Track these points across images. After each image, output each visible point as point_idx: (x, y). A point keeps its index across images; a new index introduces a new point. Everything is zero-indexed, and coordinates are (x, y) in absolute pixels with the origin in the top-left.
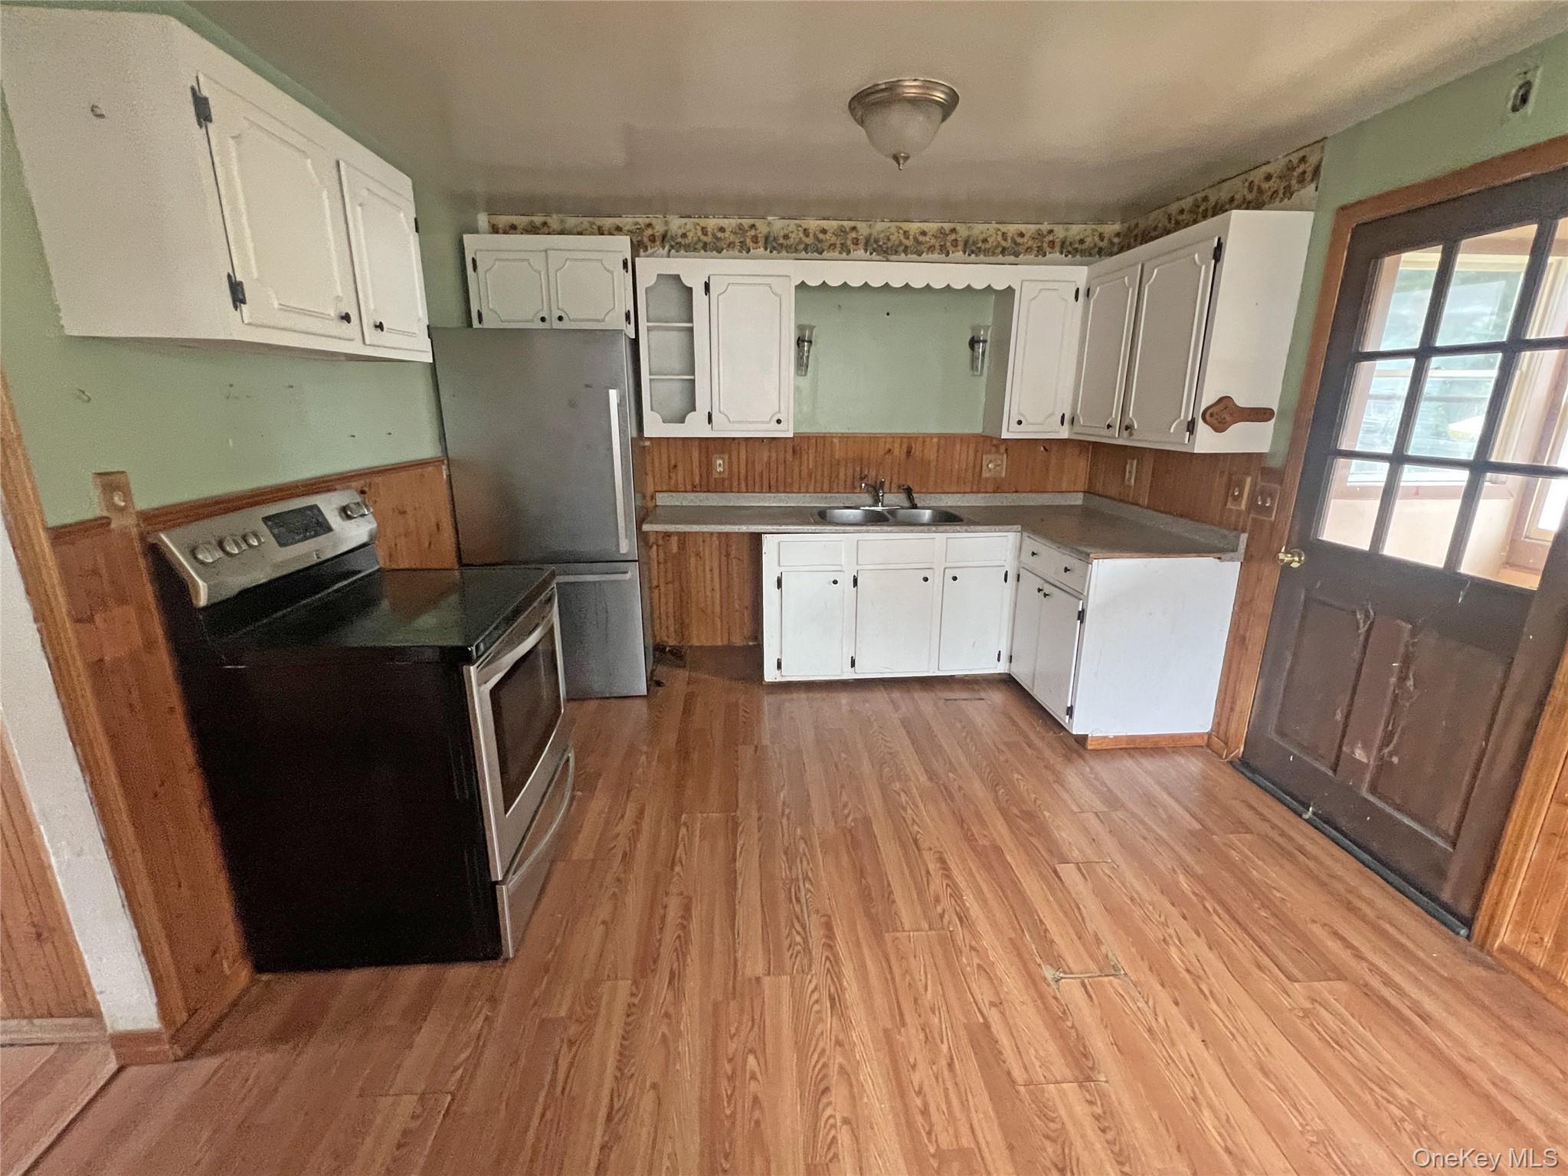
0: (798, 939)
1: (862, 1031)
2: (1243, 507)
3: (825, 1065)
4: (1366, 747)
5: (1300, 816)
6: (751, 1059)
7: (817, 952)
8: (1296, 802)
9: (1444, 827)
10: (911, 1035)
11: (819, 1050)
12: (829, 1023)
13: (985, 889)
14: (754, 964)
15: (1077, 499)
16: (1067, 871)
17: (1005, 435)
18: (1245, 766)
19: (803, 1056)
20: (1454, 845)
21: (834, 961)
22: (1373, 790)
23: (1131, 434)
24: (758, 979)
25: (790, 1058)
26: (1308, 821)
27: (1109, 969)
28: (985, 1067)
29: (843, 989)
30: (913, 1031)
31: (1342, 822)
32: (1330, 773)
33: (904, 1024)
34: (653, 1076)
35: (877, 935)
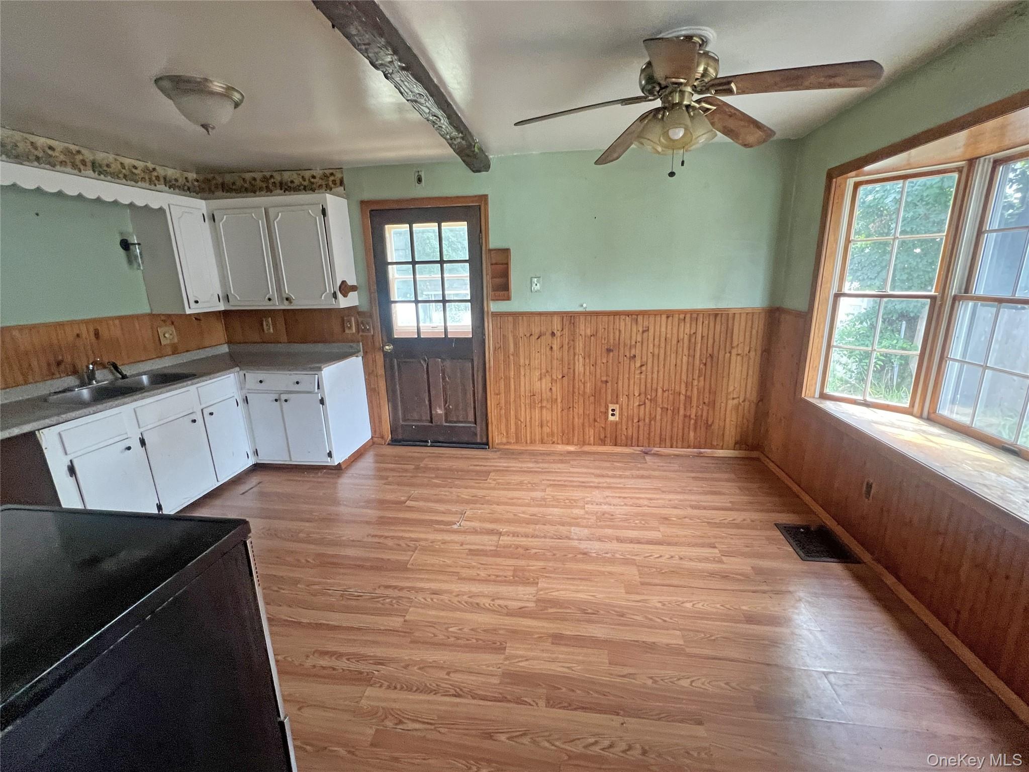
0: (388, 600)
1: (455, 587)
2: (354, 331)
3: (466, 602)
4: (440, 407)
5: (427, 446)
6: (451, 629)
7: (401, 594)
8: (423, 443)
9: (470, 420)
10: (465, 572)
11: (458, 603)
12: (445, 597)
13: (402, 528)
14: (396, 622)
15: (225, 349)
16: (409, 503)
17: (188, 312)
18: (395, 442)
19: (458, 609)
20: (476, 424)
21: (410, 589)
22: (446, 422)
23: (291, 302)
24: (405, 621)
25: (458, 614)
26: (431, 446)
27: (463, 513)
28: (486, 555)
29: (430, 589)
30: (462, 571)
31: (441, 439)
32: (430, 424)
33: (458, 573)
34: (442, 674)
35: (406, 569)
